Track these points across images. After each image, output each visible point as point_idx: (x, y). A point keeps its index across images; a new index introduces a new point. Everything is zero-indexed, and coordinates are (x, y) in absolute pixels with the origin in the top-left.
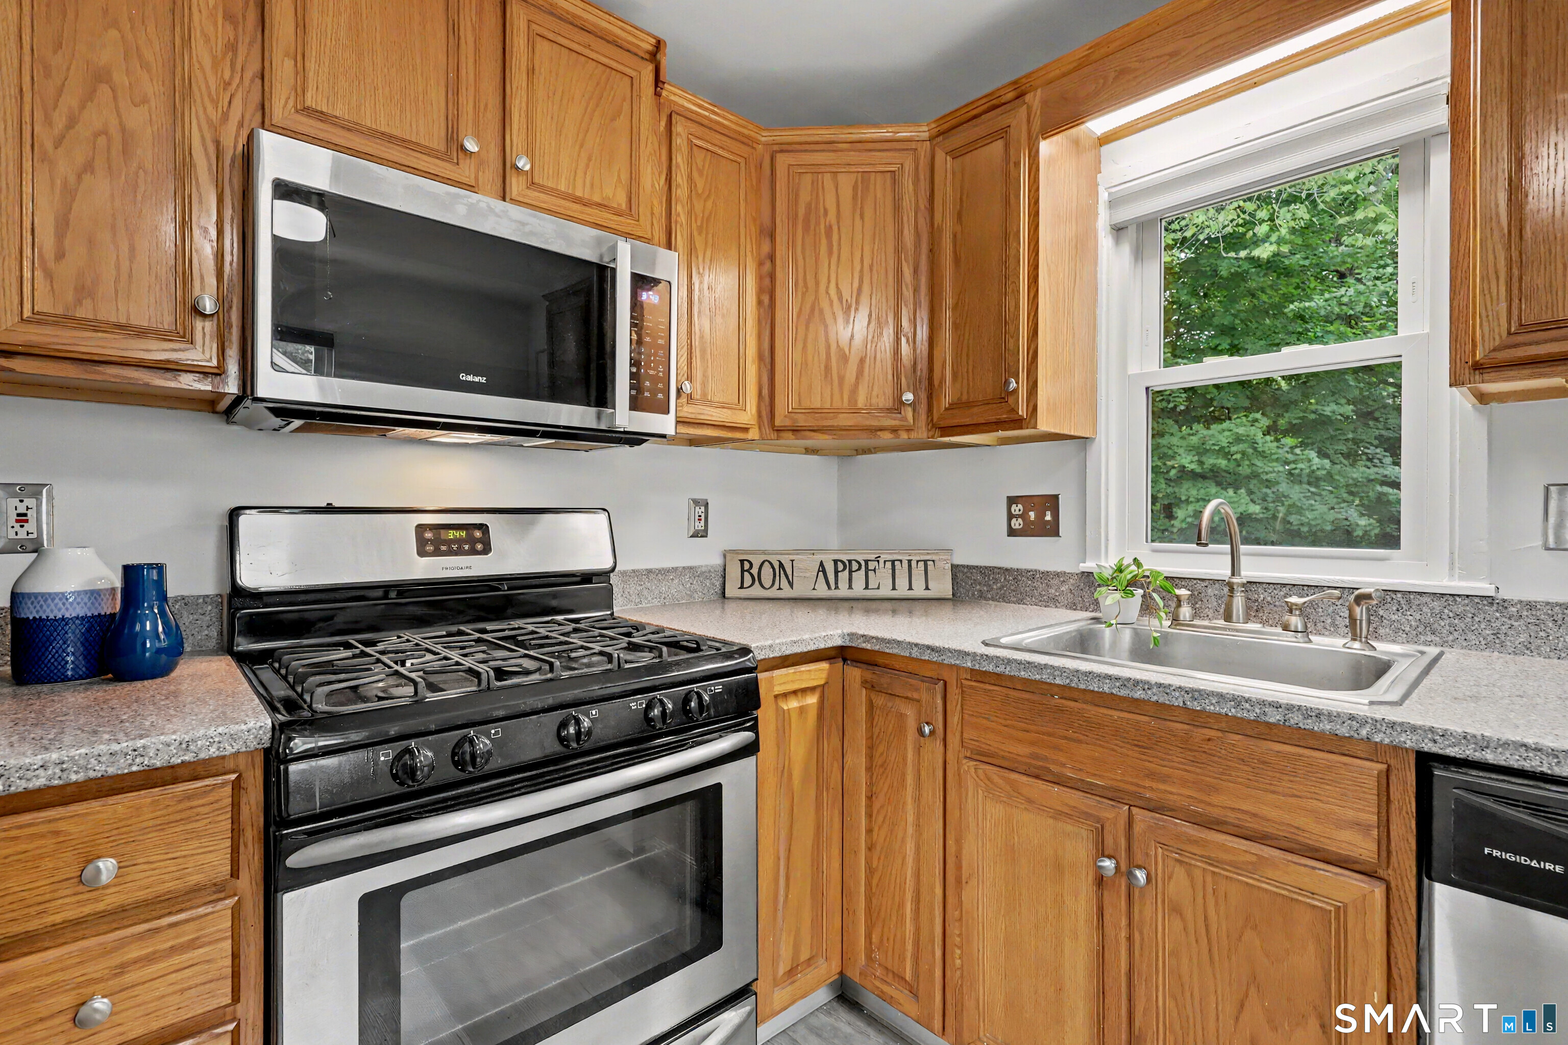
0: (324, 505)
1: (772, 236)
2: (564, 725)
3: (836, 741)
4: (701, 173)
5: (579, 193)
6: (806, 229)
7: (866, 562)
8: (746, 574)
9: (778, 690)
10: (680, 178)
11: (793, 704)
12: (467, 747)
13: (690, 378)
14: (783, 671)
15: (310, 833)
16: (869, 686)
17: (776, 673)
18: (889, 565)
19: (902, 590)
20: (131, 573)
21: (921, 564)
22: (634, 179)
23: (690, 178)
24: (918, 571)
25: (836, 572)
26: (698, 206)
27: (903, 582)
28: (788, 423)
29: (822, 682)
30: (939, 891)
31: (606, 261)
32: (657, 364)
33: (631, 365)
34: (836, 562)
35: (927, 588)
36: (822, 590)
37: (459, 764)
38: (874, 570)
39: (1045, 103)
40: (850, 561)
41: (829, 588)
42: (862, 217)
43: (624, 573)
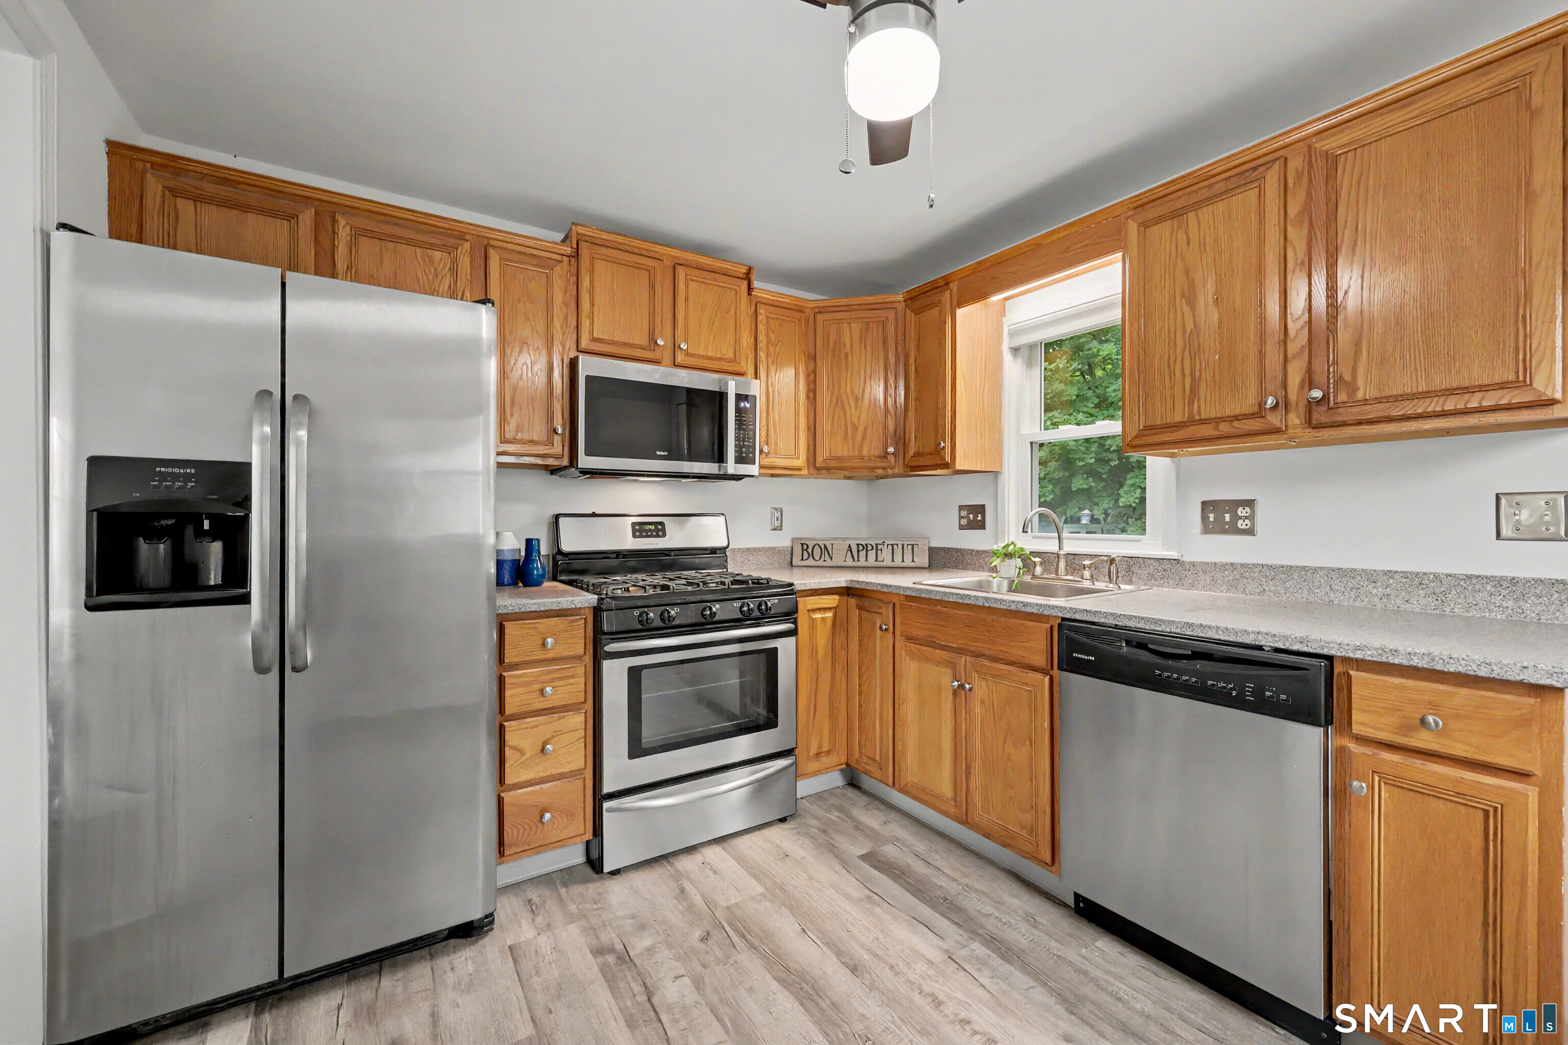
0: (591, 513)
1: (815, 359)
2: (704, 610)
3: (843, 637)
4: (773, 332)
5: (710, 354)
6: (834, 355)
7: (877, 545)
8: (805, 552)
9: (810, 607)
10: (762, 337)
11: (818, 616)
12: (666, 614)
13: (767, 444)
14: (811, 598)
15: (612, 639)
16: (860, 608)
17: (808, 598)
18: (890, 547)
19: (898, 561)
20: (529, 542)
21: (910, 547)
22: (737, 342)
23: (767, 335)
24: (908, 551)
25: (858, 551)
26: (772, 349)
27: (898, 558)
28: (824, 465)
29: (835, 605)
30: (891, 711)
31: (723, 390)
32: (749, 438)
33: (736, 441)
34: (858, 545)
35: (913, 561)
36: (850, 562)
37: (662, 620)
38: (881, 550)
39: (959, 289)
40: (866, 545)
41: (854, 560)
42: (865, 348)
43: (733, 550)
